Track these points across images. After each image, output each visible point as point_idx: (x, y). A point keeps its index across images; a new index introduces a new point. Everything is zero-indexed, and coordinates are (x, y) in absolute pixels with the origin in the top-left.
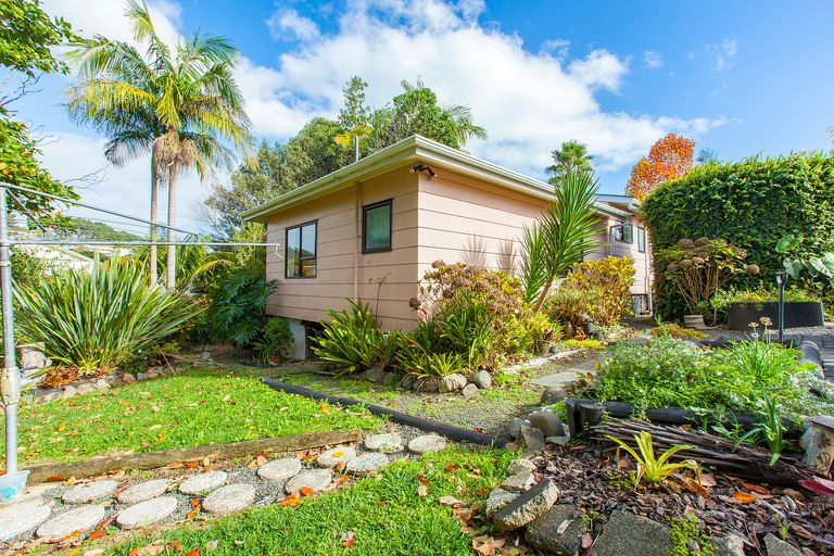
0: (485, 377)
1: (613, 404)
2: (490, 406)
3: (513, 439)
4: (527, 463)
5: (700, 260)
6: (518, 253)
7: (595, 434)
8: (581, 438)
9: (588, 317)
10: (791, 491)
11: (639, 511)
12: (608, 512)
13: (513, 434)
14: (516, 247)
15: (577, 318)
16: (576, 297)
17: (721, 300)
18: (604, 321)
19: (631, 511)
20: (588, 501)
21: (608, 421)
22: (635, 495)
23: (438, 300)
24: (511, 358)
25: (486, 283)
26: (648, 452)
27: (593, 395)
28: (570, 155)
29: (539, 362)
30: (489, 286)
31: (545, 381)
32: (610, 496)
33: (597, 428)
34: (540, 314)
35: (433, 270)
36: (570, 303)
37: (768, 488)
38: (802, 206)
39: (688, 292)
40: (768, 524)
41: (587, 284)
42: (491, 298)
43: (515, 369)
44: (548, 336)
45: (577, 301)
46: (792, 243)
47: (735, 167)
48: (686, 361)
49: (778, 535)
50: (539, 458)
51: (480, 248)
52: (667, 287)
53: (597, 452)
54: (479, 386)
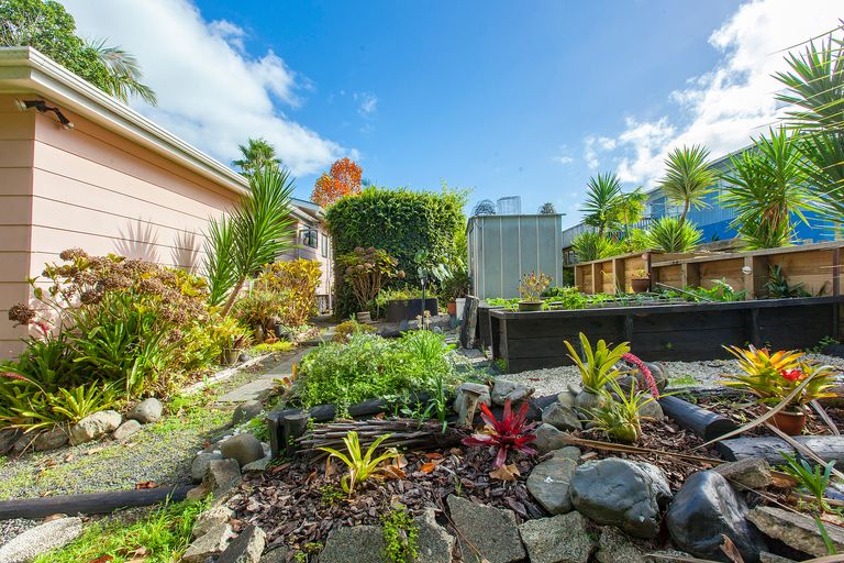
0: (152, 408)
1: (317, 408)
2: (161, 444)
3: (197, 482)
4: (220, 510)
5: (370, 265)
6: (202, 249)
7: (300, 447)
8: (285, 455)
9: (279, 319)
10: (455, 450)
11: (354, 520)
12: (323, 538)
13: (198, 476)
14: (199, 241)
15: (268, 321)
16: (268, 299)
17: (384, 298)
18: (293, 322)
19: (347, 524)
20: (301, 533)
21: (315, 429)
22: (347, 504)
23: (71, 307)
24: (191, 376)
25: (157, 283)
26: (355, 451)
27: (298, 404)
28: (257, 153)
29: (226, 374)
30: (162, 286)
31: (236, 396)
32: (324, 516)
33: (305, 440)
34: (228, 319)
35: (61, 263)
36: (261, 305)
37: (441, 453)
38: (428, 230)
39: (360, 292)
40: (447, 485)
41: (279, 286)
42: (166, 302)
43: (196, 388)
44: (238, 343)
45: (269, 303)
46: (423, 256)
47: (392, 193)
48: (378, 353)
49: (455, 493)
50: (237, 497)
51: (147, 237)
52: (344, 289)
53: (303, 466)
54: (142, 420)
